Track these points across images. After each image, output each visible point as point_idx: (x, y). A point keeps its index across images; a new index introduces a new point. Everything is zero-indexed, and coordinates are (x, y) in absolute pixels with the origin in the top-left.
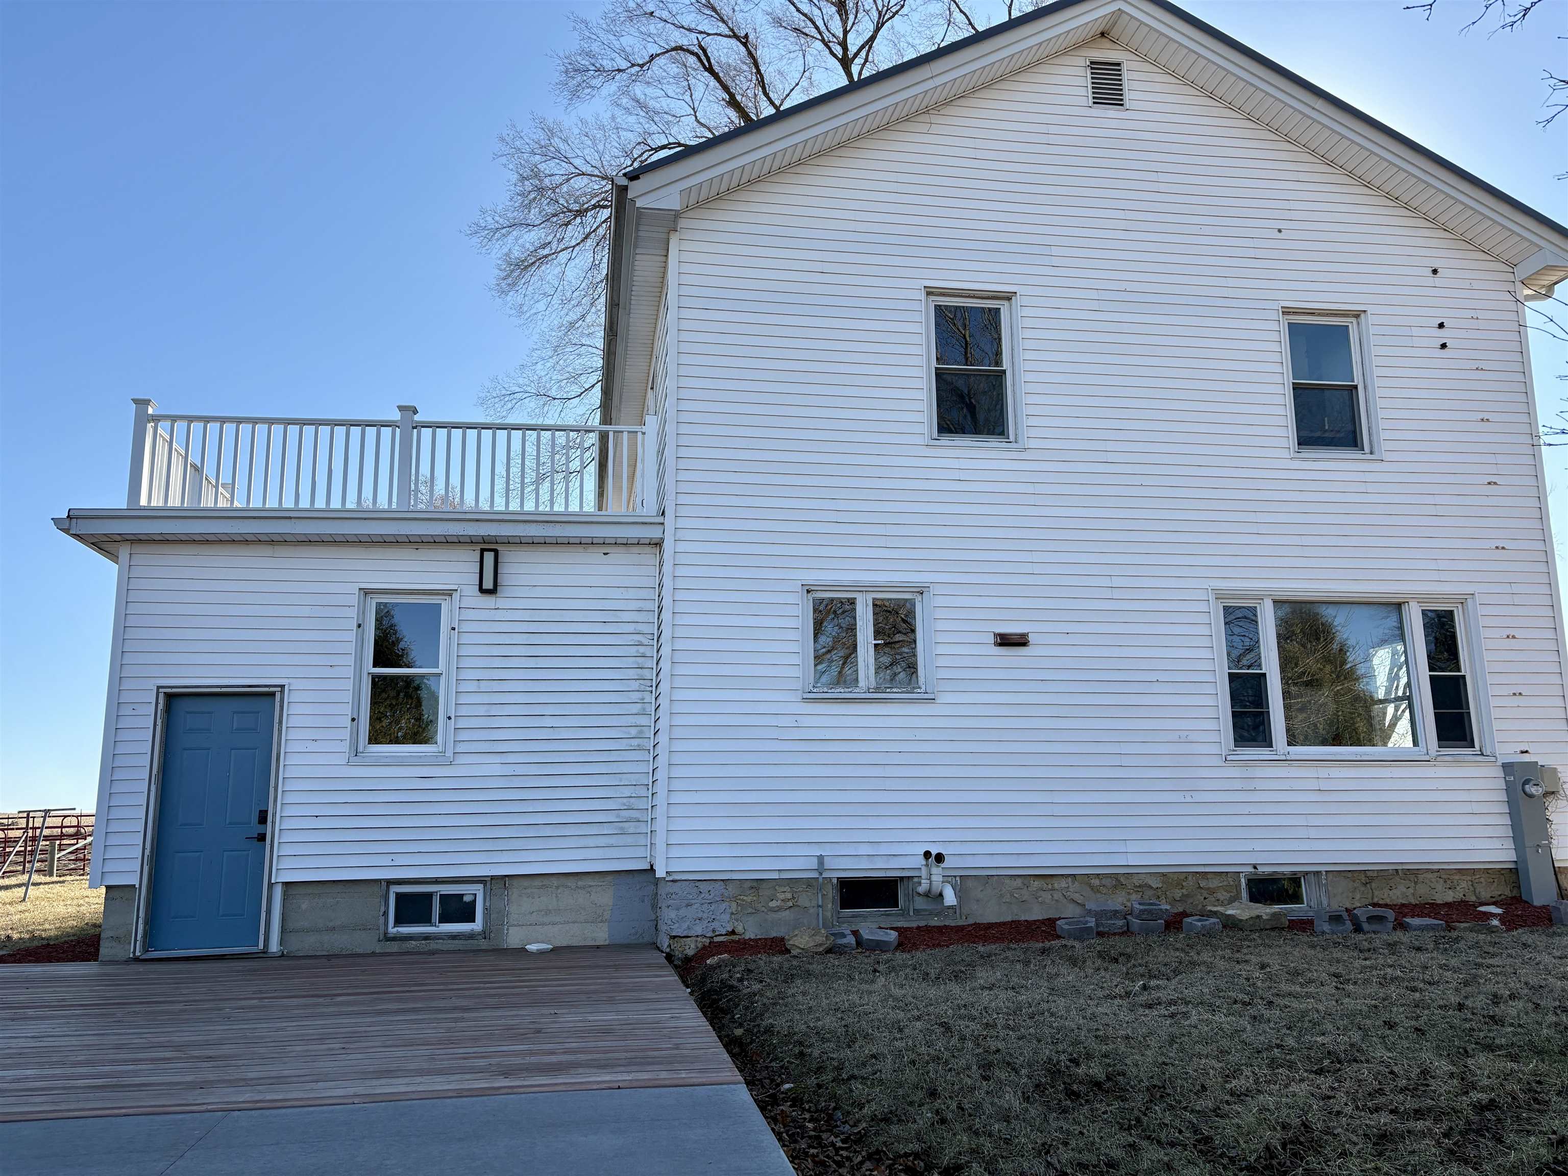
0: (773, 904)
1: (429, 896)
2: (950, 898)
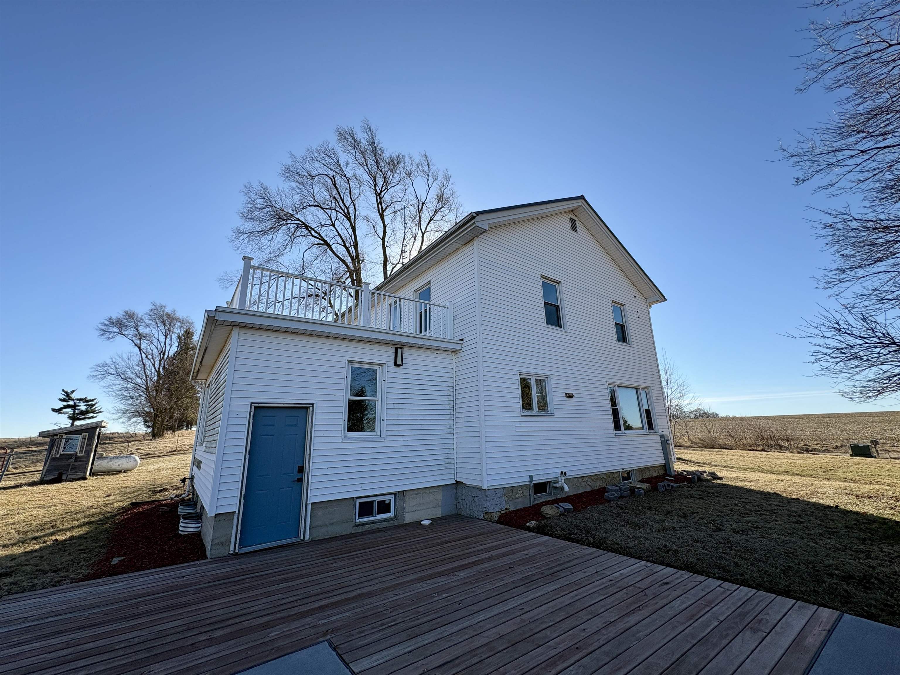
0: (517, 496)
1: (372, 502)
2: (566, 488)
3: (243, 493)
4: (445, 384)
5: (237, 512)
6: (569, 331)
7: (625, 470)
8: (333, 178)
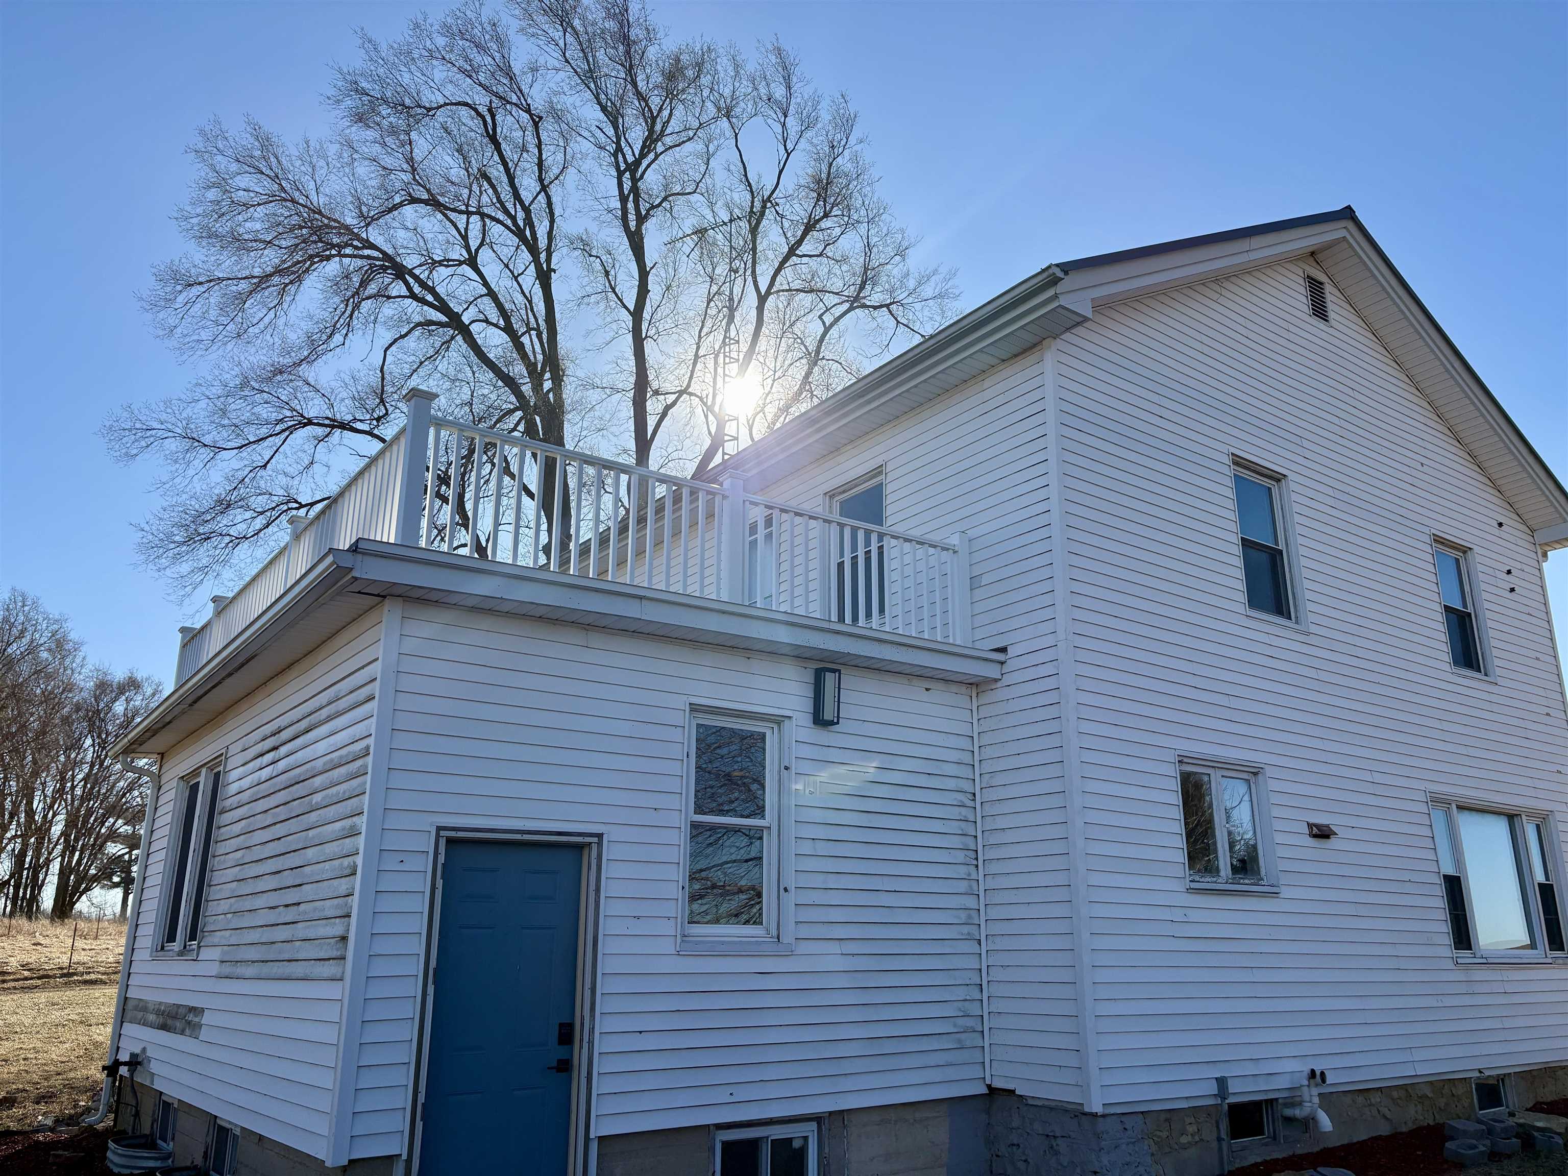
0: (1184, 1140)
2: (1325, 1122)
3: (421, 1098)
4: (951, 784)
5: (404, 1157)
6: (1313, 629)
7: (1487, 1073)
8: (489, 119)
